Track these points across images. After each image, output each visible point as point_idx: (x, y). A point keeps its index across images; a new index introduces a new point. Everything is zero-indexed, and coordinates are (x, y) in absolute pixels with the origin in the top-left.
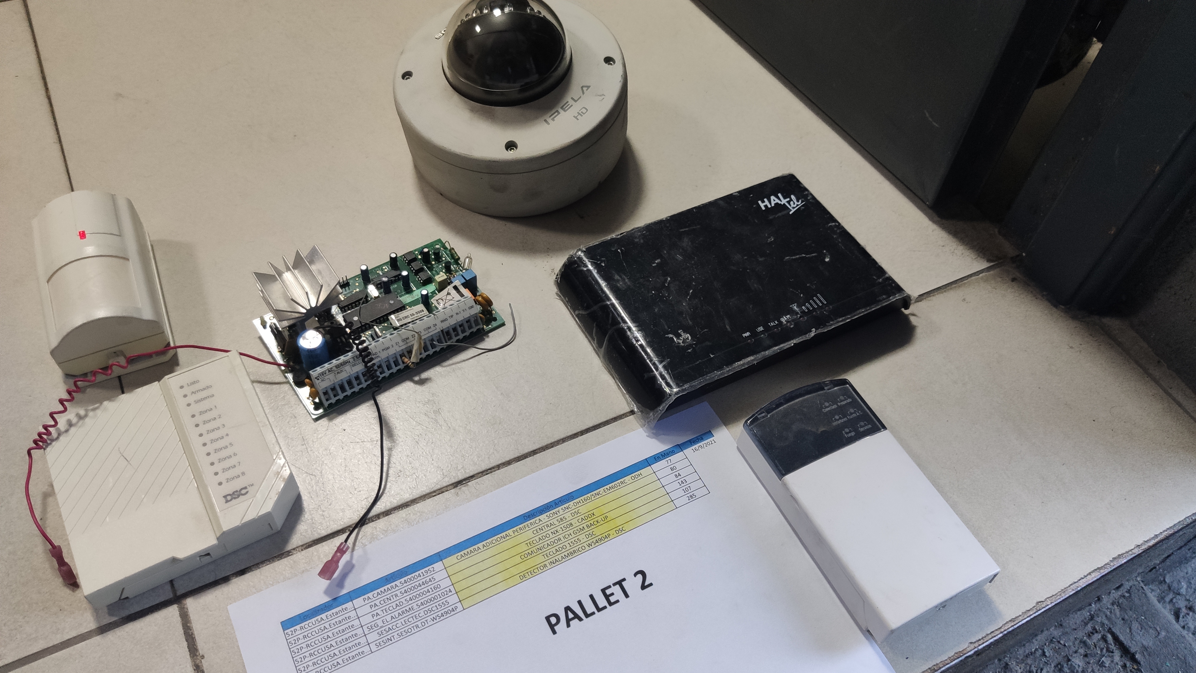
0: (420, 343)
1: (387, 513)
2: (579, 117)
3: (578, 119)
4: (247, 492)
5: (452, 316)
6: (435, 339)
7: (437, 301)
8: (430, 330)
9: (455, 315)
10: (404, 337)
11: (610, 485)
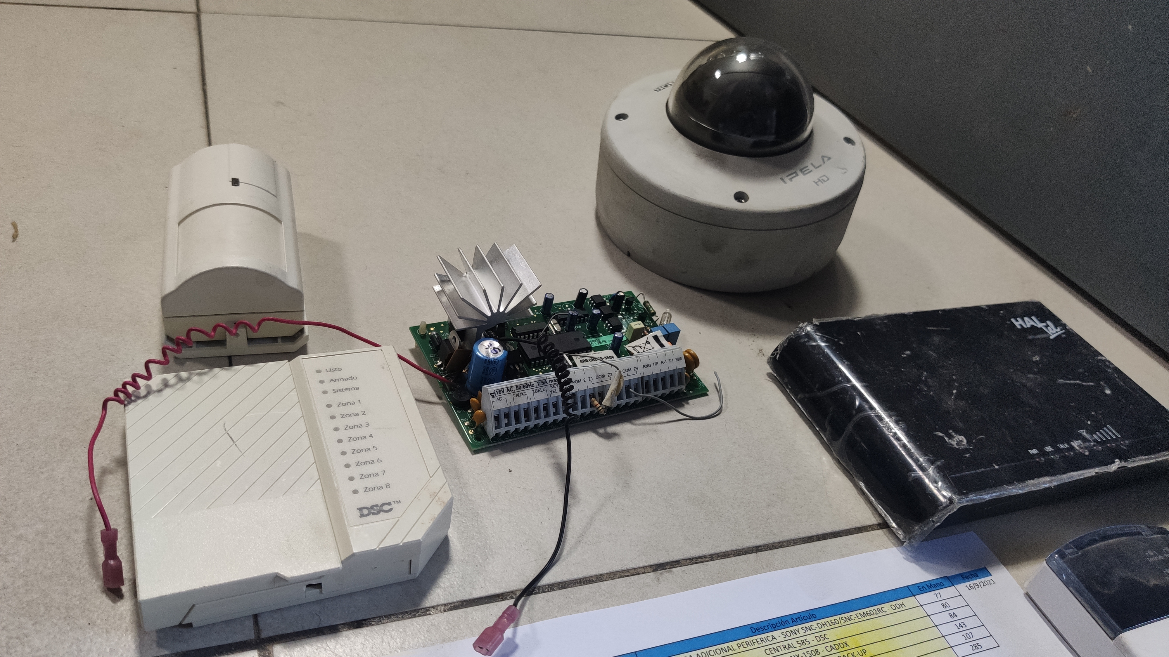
0: (619, 384)
1: (563, 585)
2: (819, 183)
3: (818, 185)
4: (391, 510)
5: (656, 363)
6: (632, 386)
7: (633, 348)
8: (629, 373)
9: (659, 363)
10: (600, 373)
11: (865, 610)
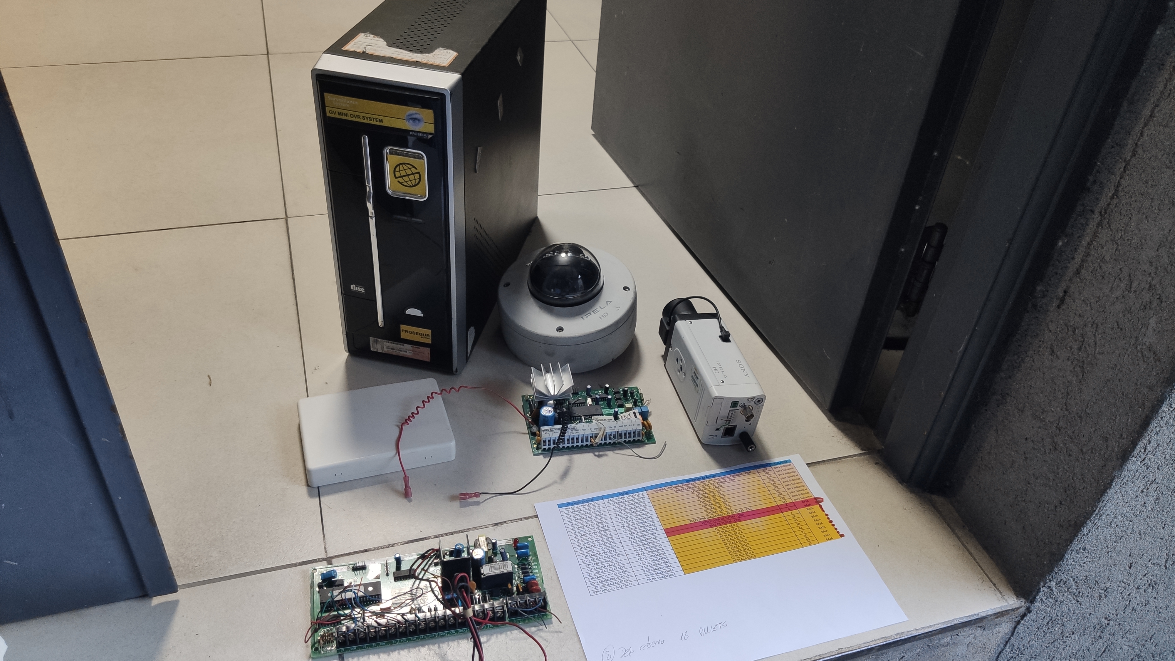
0: (604, 434)
5: (626, 426)
6: (612, 435)
7: (621, 416)
8: (611, 429)
9: (628, 426)
10: (596, 427)
